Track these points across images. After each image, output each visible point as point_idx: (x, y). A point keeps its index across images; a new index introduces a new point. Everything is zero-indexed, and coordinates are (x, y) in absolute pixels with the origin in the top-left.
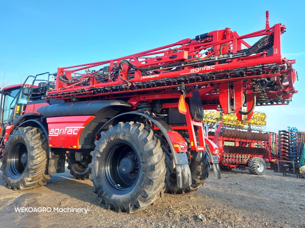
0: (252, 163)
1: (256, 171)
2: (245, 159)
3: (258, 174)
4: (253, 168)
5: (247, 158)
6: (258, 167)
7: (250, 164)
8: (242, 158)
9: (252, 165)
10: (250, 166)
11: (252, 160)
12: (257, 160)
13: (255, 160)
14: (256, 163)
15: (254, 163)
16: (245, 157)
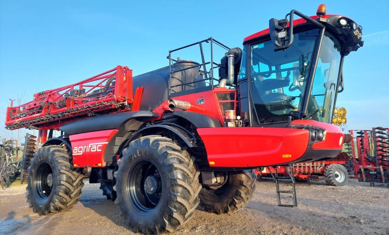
0: (328, 171)
1: (333, 181)
2: (318, 167)
3: (337, 185)
4: (330, 177)
5: (321, 166)
6: (337, 176)
7: (326, 173)
8: (313, 167)
9: (328, 174)
10: (326, 176)
11: (328, 168)
12: (334, 167)
13: (331, 168)
14: (333, 171)
15: (330, 171)
16: (317, 165)
